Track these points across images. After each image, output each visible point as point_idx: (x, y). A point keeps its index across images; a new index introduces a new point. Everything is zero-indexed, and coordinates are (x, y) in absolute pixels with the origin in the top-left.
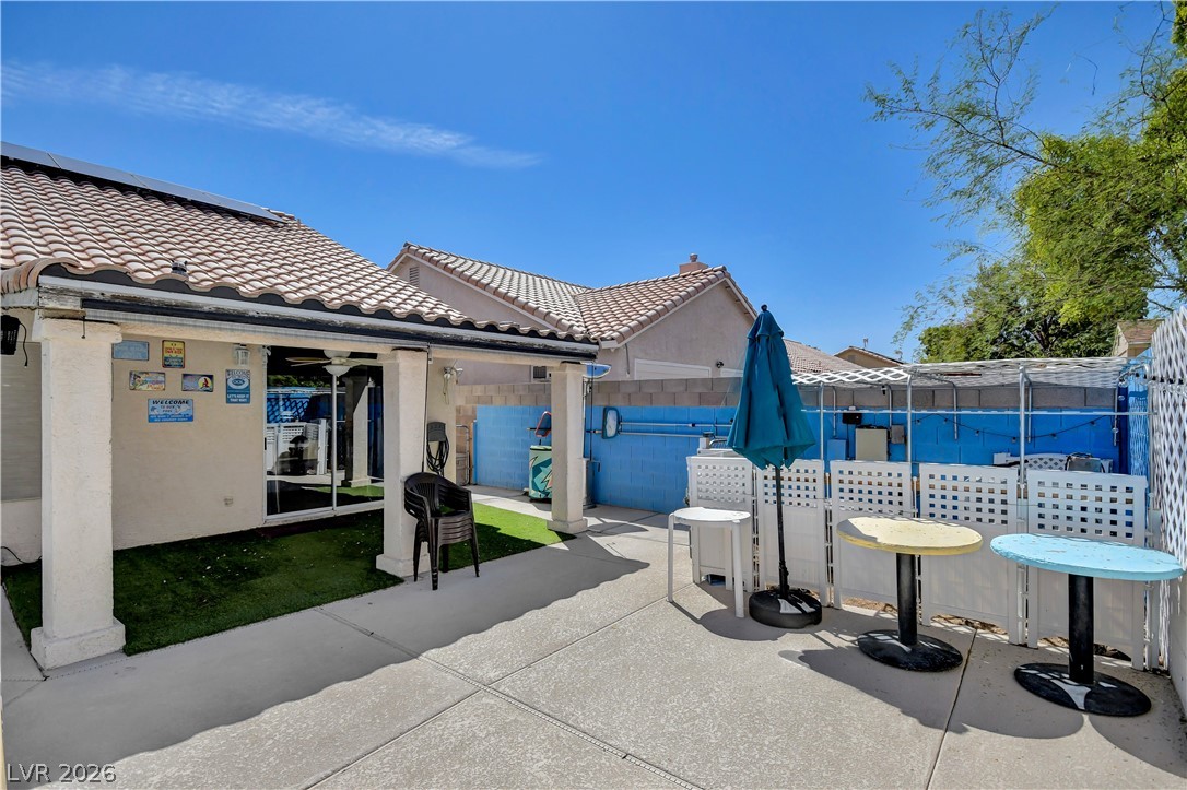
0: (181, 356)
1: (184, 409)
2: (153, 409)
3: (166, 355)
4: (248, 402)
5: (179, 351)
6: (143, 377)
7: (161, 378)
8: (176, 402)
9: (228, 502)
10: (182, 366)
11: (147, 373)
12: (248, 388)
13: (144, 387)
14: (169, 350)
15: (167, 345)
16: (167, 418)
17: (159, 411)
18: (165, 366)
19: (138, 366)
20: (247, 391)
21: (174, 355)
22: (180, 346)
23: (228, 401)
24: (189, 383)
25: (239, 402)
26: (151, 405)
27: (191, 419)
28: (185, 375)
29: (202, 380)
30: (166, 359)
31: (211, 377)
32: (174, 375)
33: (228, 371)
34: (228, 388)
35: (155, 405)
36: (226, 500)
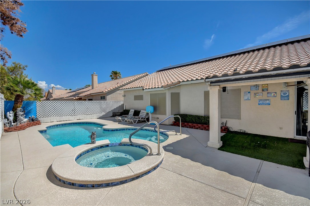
0: (267, 88)
1: (267, 102)
2: (259, 102)
3: (263, 88)
4: (288, 99)
5: (266, 87)
6: (257, 94)
7: (261, 94)
8: (265, 100)
9: (281, 128)
10: (268, 91)
11: (258, 93)
12: (288, 95)
13: (257, 97)
14: (264, 87)
15: (263, 86)
16: (263, 104)
17: (261, 102)
18: (263, 91)
19: (256, 92)
20: (288, 96)
21: (265, 88)
22: (267, 85)
23: (281, 99)
24: (269, 95)
25: (285, 100)
26: (259, 101)
27: (269, 104)
28: (268, 93)
29: (273, 94)
30: (263, 89)
31: (276, 93)
32: (265, 93)
33: (281, 91)
34: (281, 95)
35: (260, 101)
36: (280, 128)
